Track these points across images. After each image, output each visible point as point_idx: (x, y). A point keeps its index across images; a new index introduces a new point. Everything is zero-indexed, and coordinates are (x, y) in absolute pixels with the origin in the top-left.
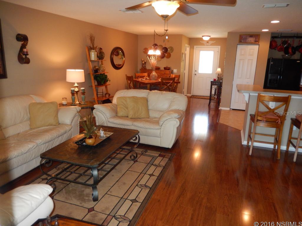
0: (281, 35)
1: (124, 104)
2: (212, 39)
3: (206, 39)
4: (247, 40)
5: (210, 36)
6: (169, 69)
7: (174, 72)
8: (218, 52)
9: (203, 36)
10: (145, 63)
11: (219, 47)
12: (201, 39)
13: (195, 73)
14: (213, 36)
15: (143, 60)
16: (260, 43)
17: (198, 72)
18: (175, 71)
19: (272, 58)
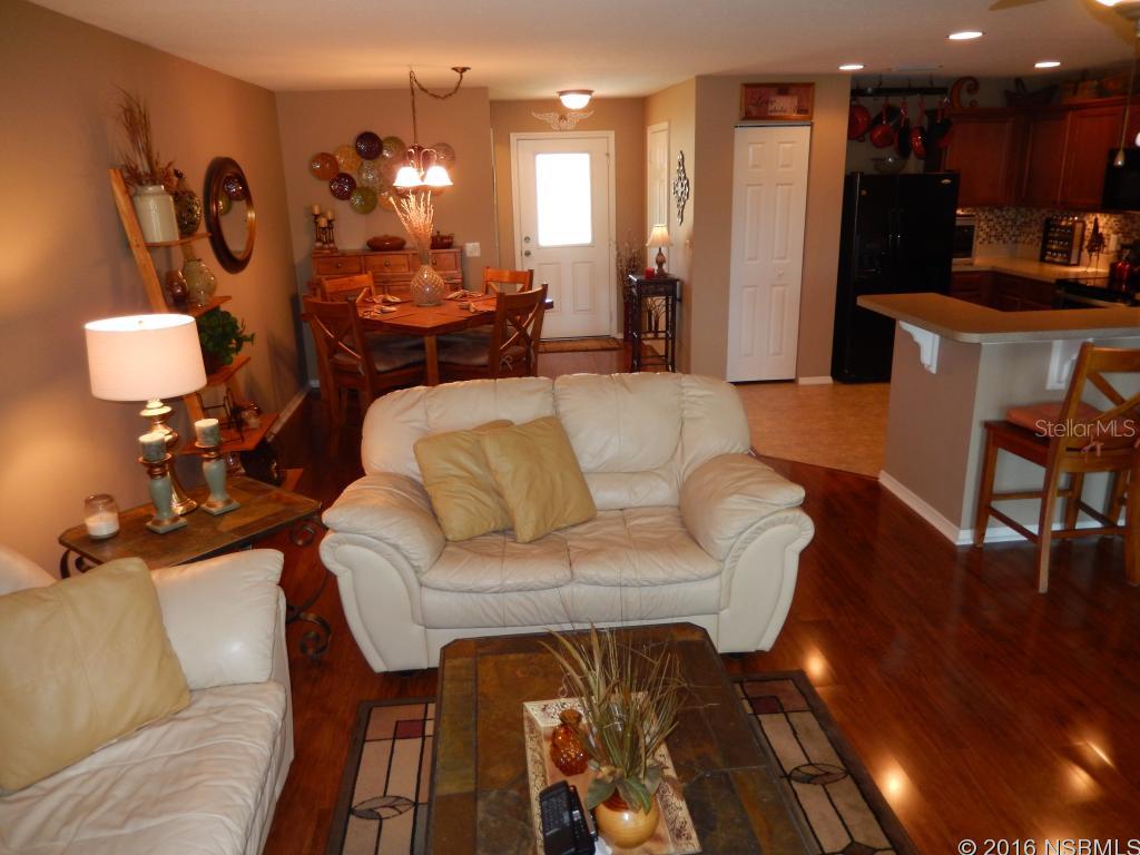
0: (881, 83)
1: (468, 471)
2: (597, 103)
3: (575, 102)
4: (771, 107)
5: (589, 92)
6: (449, 246)
7: (468, 254)
8: (608, 154)
9: (562, 93)
10: (330, 222)
11: (612, 135)
12: (553, 105)
13: (526, 247)
14: (604, 90)
15: (317, 211)
16: (815, 120)
17: (537, 241)
18: (473, 249)
19: (862, 173)
